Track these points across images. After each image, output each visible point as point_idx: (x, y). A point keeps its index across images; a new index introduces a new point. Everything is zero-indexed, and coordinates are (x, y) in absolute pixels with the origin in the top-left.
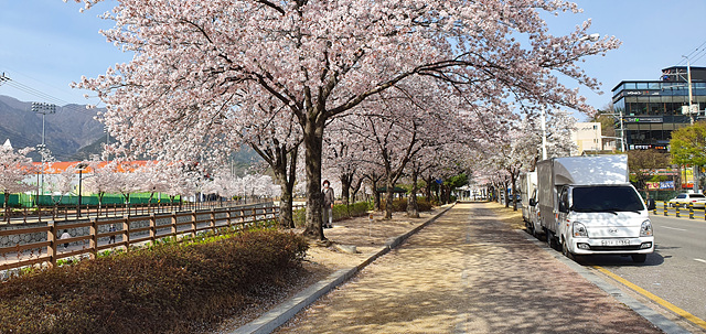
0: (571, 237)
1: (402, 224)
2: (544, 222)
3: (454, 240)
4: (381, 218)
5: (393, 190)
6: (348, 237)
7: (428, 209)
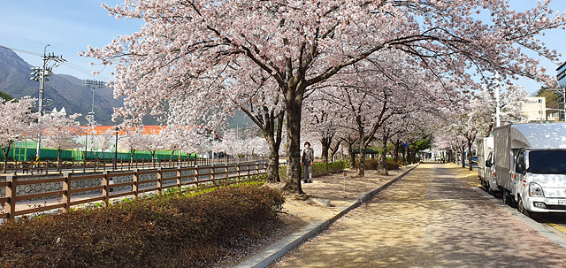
0: (527, 196)
1: (373, 180)
2: (500, 182)
3: (418, 196)
4: (355, 175)
5: (366, 152)
6: (325, 192)
7: (396, 168)
